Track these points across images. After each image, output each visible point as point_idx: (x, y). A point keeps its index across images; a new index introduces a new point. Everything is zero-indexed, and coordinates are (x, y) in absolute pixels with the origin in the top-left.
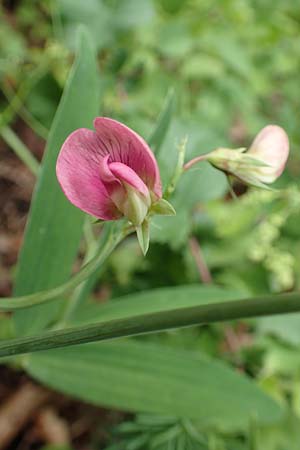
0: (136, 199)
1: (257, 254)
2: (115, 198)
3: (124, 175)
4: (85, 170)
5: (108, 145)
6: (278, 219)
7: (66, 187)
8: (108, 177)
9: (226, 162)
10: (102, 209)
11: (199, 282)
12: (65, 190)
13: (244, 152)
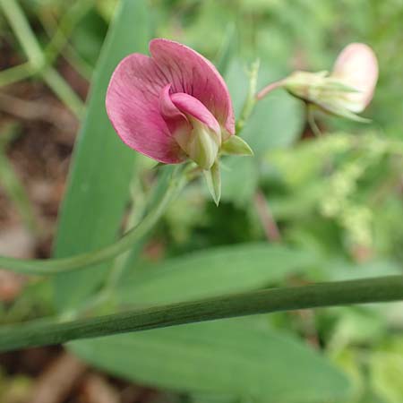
0: (206, 136)
1: (329, 208)
2: (179, 136)
3: (190, 108)
4: (140, 103)
5: (166, 71)
6: (354, 170)
7: (119, 125)
8: (170, 111)
9: (306, 89)
10: (164, 150)
11: (264, 239)
12: (117, 128)
13: (327, 76)
